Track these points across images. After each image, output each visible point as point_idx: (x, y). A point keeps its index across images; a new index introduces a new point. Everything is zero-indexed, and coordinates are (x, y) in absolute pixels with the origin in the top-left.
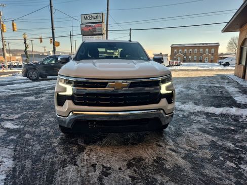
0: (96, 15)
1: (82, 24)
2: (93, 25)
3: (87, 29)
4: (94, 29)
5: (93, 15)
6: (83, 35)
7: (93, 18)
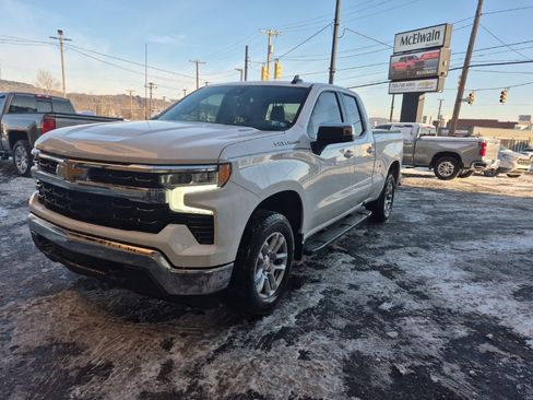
0: (431, 30)
1: (395, 54)
2: (419, 55)
3: (402, 67)
4: (420, 64)
5: (422, 32)
6: (394, 81)
7: (423, 38)
